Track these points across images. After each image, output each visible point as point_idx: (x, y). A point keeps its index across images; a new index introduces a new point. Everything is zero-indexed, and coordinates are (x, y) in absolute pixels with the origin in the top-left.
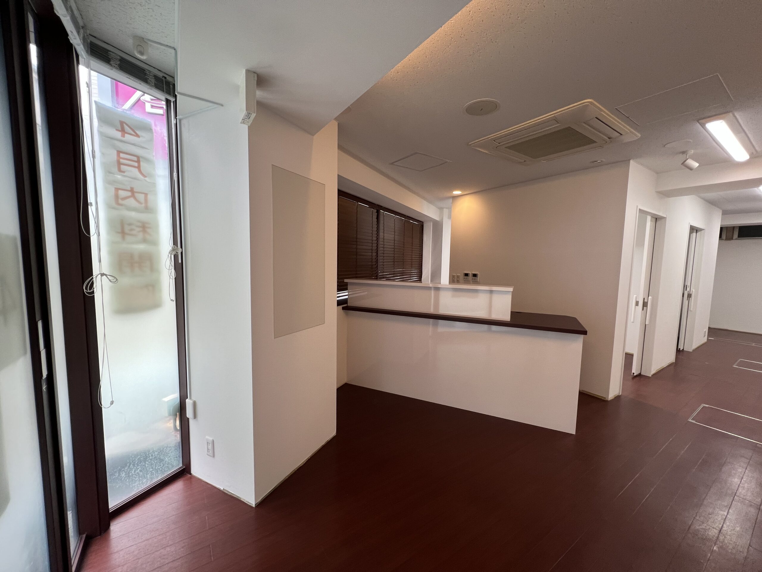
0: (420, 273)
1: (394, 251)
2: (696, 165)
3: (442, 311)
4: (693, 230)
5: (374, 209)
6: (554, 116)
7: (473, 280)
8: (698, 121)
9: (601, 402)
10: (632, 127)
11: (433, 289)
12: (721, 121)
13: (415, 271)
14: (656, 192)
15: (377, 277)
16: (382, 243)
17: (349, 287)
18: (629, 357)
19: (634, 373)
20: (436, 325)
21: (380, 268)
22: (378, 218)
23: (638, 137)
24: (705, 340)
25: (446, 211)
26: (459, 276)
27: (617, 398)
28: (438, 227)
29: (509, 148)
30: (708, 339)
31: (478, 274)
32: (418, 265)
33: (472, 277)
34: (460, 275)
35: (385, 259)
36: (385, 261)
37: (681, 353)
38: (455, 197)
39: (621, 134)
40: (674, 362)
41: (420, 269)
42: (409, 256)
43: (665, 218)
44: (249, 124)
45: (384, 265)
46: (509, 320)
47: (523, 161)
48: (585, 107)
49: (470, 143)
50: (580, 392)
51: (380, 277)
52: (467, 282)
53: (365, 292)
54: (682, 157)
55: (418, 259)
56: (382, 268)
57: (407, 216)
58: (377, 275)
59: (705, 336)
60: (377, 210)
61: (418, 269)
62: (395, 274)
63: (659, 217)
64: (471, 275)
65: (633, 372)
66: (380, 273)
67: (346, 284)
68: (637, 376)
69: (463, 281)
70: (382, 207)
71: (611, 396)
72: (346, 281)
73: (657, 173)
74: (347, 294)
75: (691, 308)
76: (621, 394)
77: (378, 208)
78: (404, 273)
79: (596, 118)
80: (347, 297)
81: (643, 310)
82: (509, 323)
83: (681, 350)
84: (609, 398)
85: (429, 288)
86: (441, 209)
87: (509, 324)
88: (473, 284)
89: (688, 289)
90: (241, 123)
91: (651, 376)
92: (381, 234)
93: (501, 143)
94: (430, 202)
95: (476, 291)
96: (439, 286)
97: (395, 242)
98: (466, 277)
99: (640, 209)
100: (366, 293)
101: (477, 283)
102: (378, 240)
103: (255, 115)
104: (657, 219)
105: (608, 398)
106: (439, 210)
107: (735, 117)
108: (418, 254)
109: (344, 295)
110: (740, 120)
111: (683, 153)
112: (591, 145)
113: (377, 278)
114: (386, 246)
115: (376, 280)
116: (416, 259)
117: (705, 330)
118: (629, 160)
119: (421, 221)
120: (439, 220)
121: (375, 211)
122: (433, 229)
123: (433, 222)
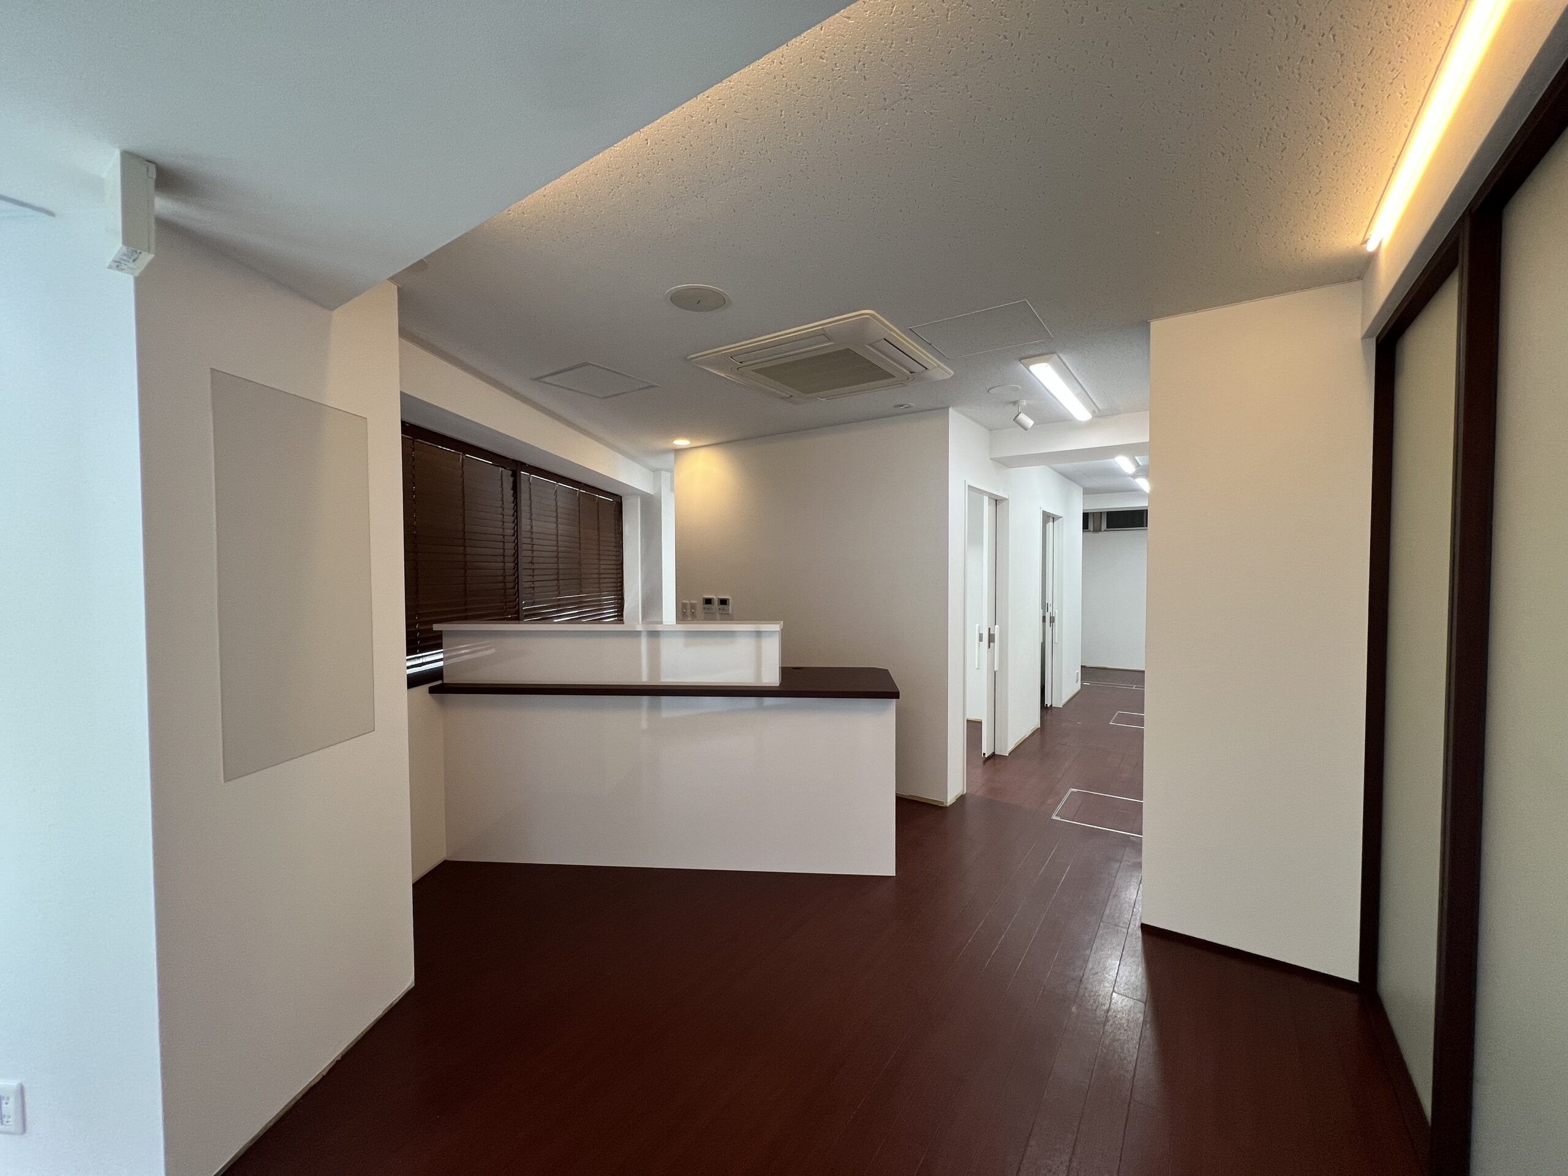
0: (620, 601)
1: (557, 557)
2: (1029, 422)
3: (668, 679)
4: (1048, 518)
5: (505, 468)
6: (822, 328)
7: (721, 611)
8: (1020, 360)
9: (935, 809)
10: (939, 360)
11: (644, 634)
12: (1045, 364)
13: (608, 598)
14: (991, 459)
15: (519, 614)
16: (529, 541)
17: (445, 641)
18: (974, 728)
19: (984, 754)
20: (656, 707)
21: (525, 596)
22: (515, 488)
23: (951, 375)
24: (1077, 687)
25: (665, 475)
26: (696, 604)
27: (961, 799)
28: (651, 507)
29: (758, 371)
30: (1082, 685)
31: (729, 599)
32: (614, 585)
34: (696, 602)
35: (537, 575)
36: (536, 578)
37: (1049, 711)
38: (678, 451)
39: (926, 369)
40: (1039, 726)
41: (620, 593)
42: (595, 566)
43: (1007, 499)
44: (137, 273)
45: (533, 588)
46: (778, 685)
47: (788, 396)
48: (864, 322)
49: (689, 357)
50: (897, 798)
51: (525, 614)
52: (709, 617)
53: (491, 648)
54: (1013, 410)
55: (614, 571)
56: (531, 595)
57: (585, 485)
58: (519, 609)
59: (1077, 682)
60: (512, 471)
61: (615, 593)
62: (560, 607)
63: (1000, 498)
64: (716, 603)
65: (983, 752)
66: (525, 605)
67: (439, 635)
68: (989, 758)
69: (704, 614)
70: (523, 464)
71: (950, 799)
72: (436, 627)
73: (990, 430)
74: (441, 656)
75: (1056, 640)
76: (965, 792)
77: (516, 467)
78: (581, 602)
79: (885, 339)
80: (441, 664)
81: (989, 647)
82: (777, 689)
83: (1048, 706)
84: (948, 800)
85: (637, 634)
86: (656, 471)
87: (777, 691)
88: (721, 620)
89: (1050, 610)
90: (110, 267)
91: (1008, 755)
92: (525, 522)
93: (745, 362)
94: (633, 458)
95: (731, 634)
96: (659, 628)
97: (560, 538)
99: (969, 486)
100: (493, 650)
101: (727, 617)
102: (517, 535)
103: (151, 256)
104: (997, 501)
105: (947, 803)
106: (652, 473)
107: (1060, 358)
108: (613, 562)
109: (432, 660)
110: (1067, 364)
111: (1015, 403)
112: (885, 381)
113: (517, 618)
114: (538, 546)
115: (517, 622)
116: (611, 571)
117: (1077, 672)
118: (948, 408)
119: (617, 495)
120: (652, 493)
121: (507, 473)
122: (642, 511)
123: (641, 498)
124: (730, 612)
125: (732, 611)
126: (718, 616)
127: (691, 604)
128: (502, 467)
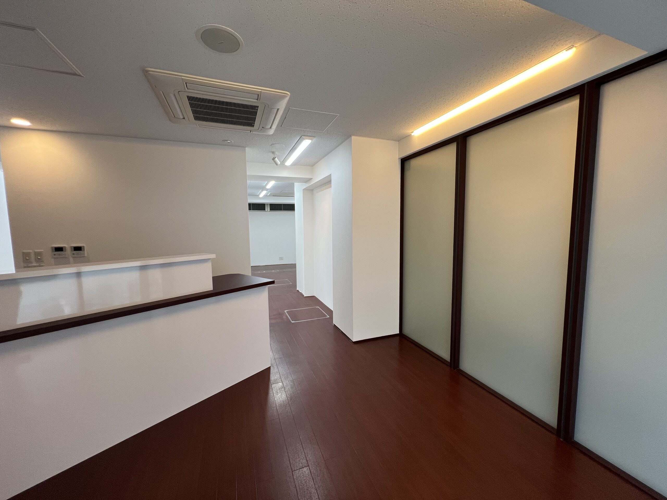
6: (261, 91)
8: (301, 136)
10: (277, 125)
23: (272, 134)
26: (41, 252)
31: (84, 246)
33: (72, 251)
39: (270, 128)
46: (212, 289)
64: (68, 249)
69: (53, 260)
79: (278, 109)
98: (57, 253)
112: (246, 127)
118: (245, 147)
124: (86, 255)
126: (71, 259)
127: (36, 252)
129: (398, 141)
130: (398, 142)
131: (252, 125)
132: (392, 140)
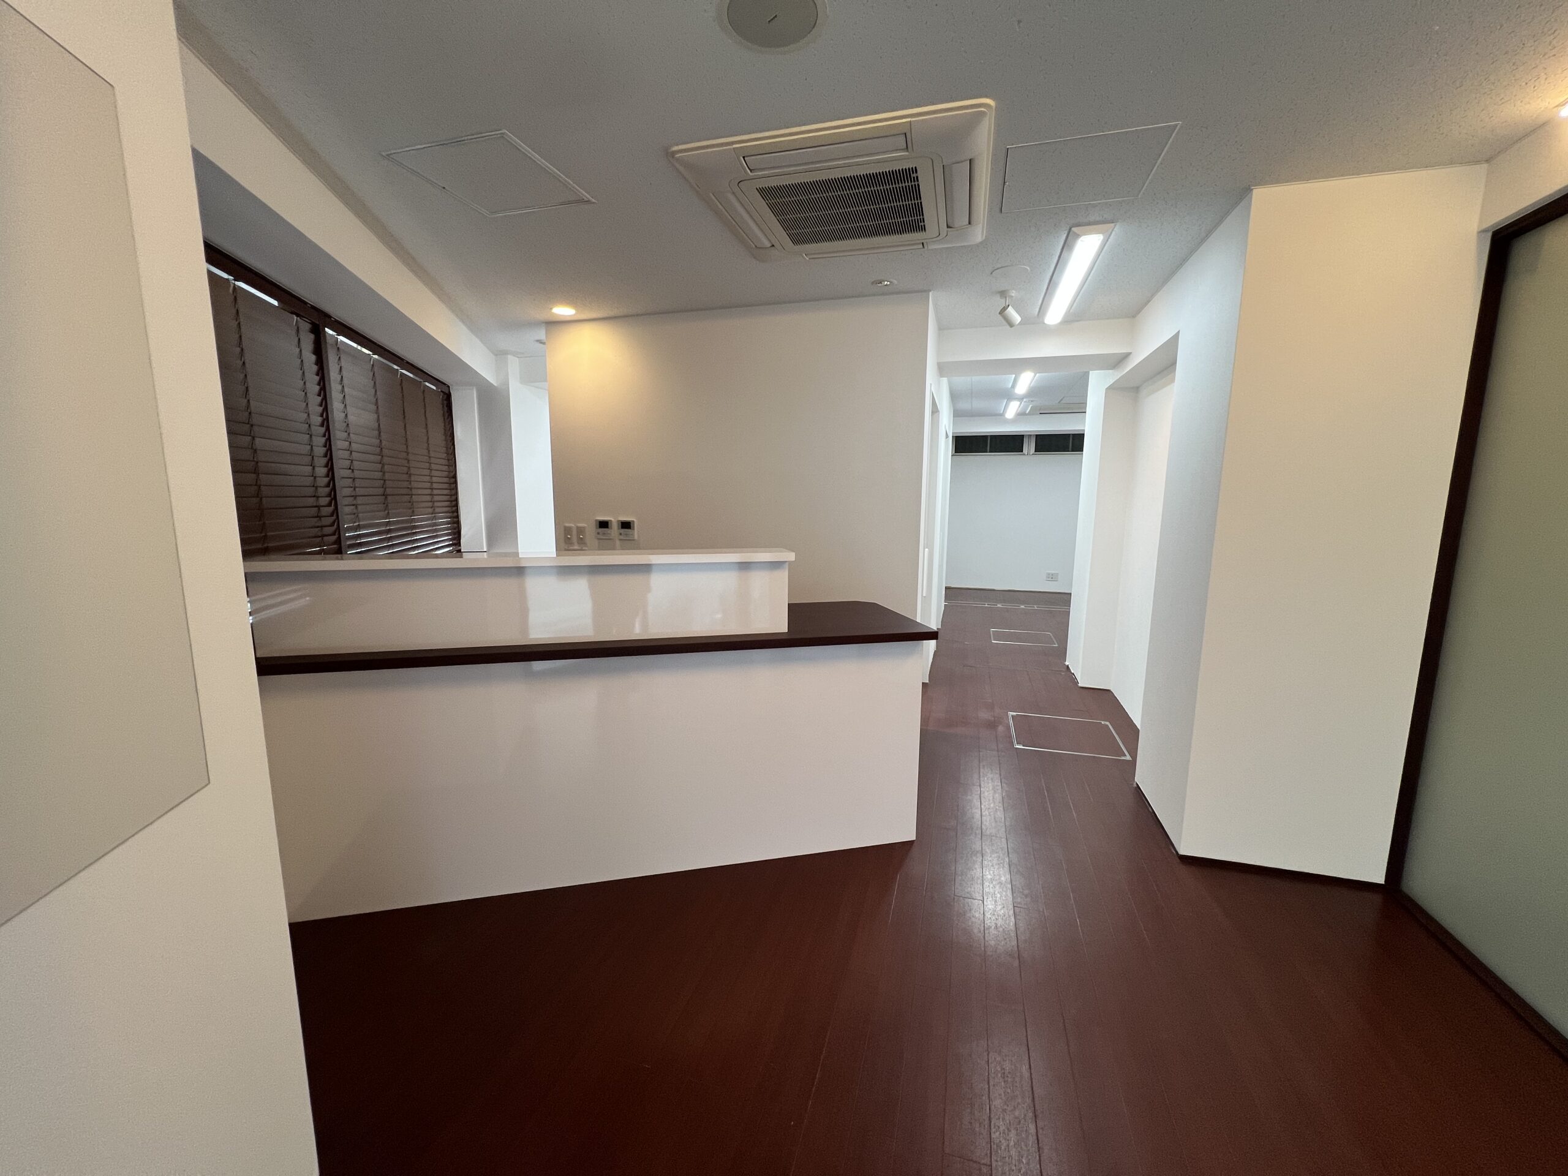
0: (454, 526)
2: (1017, 318)
5: (302, 319)
7: (622, 537)
12: (1098, 237)
13: (440, 521)
14: (937, 363)
15: (339, 544)
21: (345, 517)
22: (319, 351)
23: (978, 242)
25: (514, 362)
26: (584, 527)
28: (494, 402)
31: (633, 521)
32: (447, 503)
33: (619, 529)
34: (585, 525)
35: (357, 487)
36: (357, 492)
38: (554, 325)
39: (969, 223)
41: (455, 514)
42: (426, 479)
43: (939, 412)
45: (355, 505)
46: (786, 630)
49: (675, 148)
51: (348, 543)
52: (606, 546)
55: (447, 487)
56: (353, 517)
57: (407, 362)
58: (338, 537)
60: (312, 323)
61: (448, 515)
62: (384, 534)
64: (615, 526)
66: (349, 529)
69: (597, 541)
70: (327, 316)
73: (941, 329)
77: (315, 318)
82: (782, 637)
86: (500, 355)
87: (783, 640)
88: (622, 548)
93: (757, 169)
97: (382, 435)
98: (601, 530)
101: (631, 546)
102: (328, 425)
106: (494, 357)
108: (445, 474)
111: (1003, 294)
113: (338, 550)
116: (444, 486)
119: (445, 384)
120: (495, 385)
121: (305, 326)
122: (479, 404)
123: (478, 391)
124: (636, 537)
125: (639, 536)
126: (618, 543)
127: (578, 528)
128: (298, 315)
129: (1487, 161)
130: (1485, 166)
131: (918, 226)
132: (1451, 163)
